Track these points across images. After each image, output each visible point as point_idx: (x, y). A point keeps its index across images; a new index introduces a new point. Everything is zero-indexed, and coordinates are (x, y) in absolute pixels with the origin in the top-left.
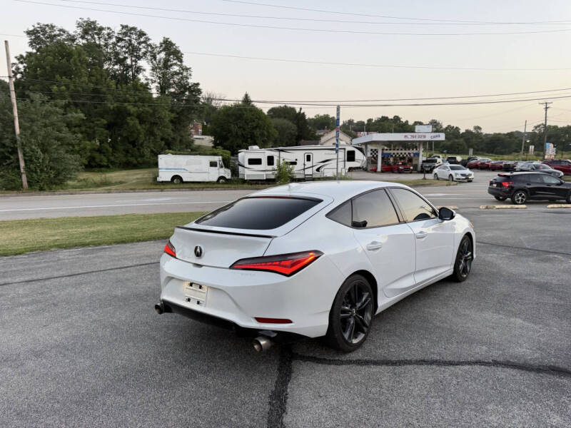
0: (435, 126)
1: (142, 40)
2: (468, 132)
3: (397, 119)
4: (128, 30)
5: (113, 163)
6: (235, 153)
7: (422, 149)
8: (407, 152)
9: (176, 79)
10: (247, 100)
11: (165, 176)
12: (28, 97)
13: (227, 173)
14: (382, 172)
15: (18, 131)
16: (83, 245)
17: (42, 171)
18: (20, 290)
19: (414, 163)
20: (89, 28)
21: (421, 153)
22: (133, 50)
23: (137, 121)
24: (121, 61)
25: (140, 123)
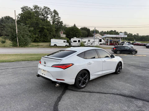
0: (125, 33)
1: (49, 10)
2: (135, 35)
3: (115, 31)
4: (45, 8)
5: (40, 41)
6: (70, 39)
7: (121, 39)
8: (117, 40)
9: (57, 20)
10: (75, 25)
11: (52, 44)
12: (20, 24)
13: (68, 44)
14: (110, 45)
15: (17, 32)
16: (28, 60)
17: (22, 42)
18: (10, 70)
19: (118, 43)
20: (36, 7)
21: (120, 40)
22: (46, 13)
23: (47, 30)
24: (43, 15)
25: (47, 31)
